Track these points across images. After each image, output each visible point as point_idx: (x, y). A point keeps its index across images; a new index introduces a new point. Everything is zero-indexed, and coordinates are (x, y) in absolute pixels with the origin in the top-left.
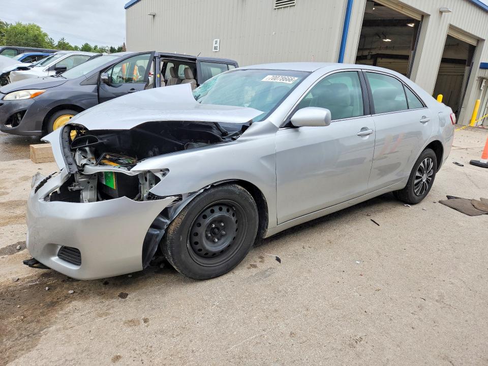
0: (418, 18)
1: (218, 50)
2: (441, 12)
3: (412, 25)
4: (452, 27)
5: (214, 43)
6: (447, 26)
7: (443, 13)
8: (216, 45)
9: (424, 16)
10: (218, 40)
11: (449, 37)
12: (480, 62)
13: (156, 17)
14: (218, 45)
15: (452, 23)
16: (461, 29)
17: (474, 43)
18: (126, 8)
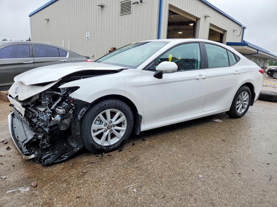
0: (195, 20)
1: (89, 39)
2: (205, 17)
3: (192, 25)
4: (211, 25)
5: (87, 35)
6: (209, 24)
7: (207, 18)
8: (88, 36)
9: (198, 19)
10: (89, 33)
11: (210, 30)
12: (226, 42)
13: (49, 21)
14: (89, 36)
15: (211, 23)
16: (215, 26)
17: (222, 32)
18: (29, 16)
